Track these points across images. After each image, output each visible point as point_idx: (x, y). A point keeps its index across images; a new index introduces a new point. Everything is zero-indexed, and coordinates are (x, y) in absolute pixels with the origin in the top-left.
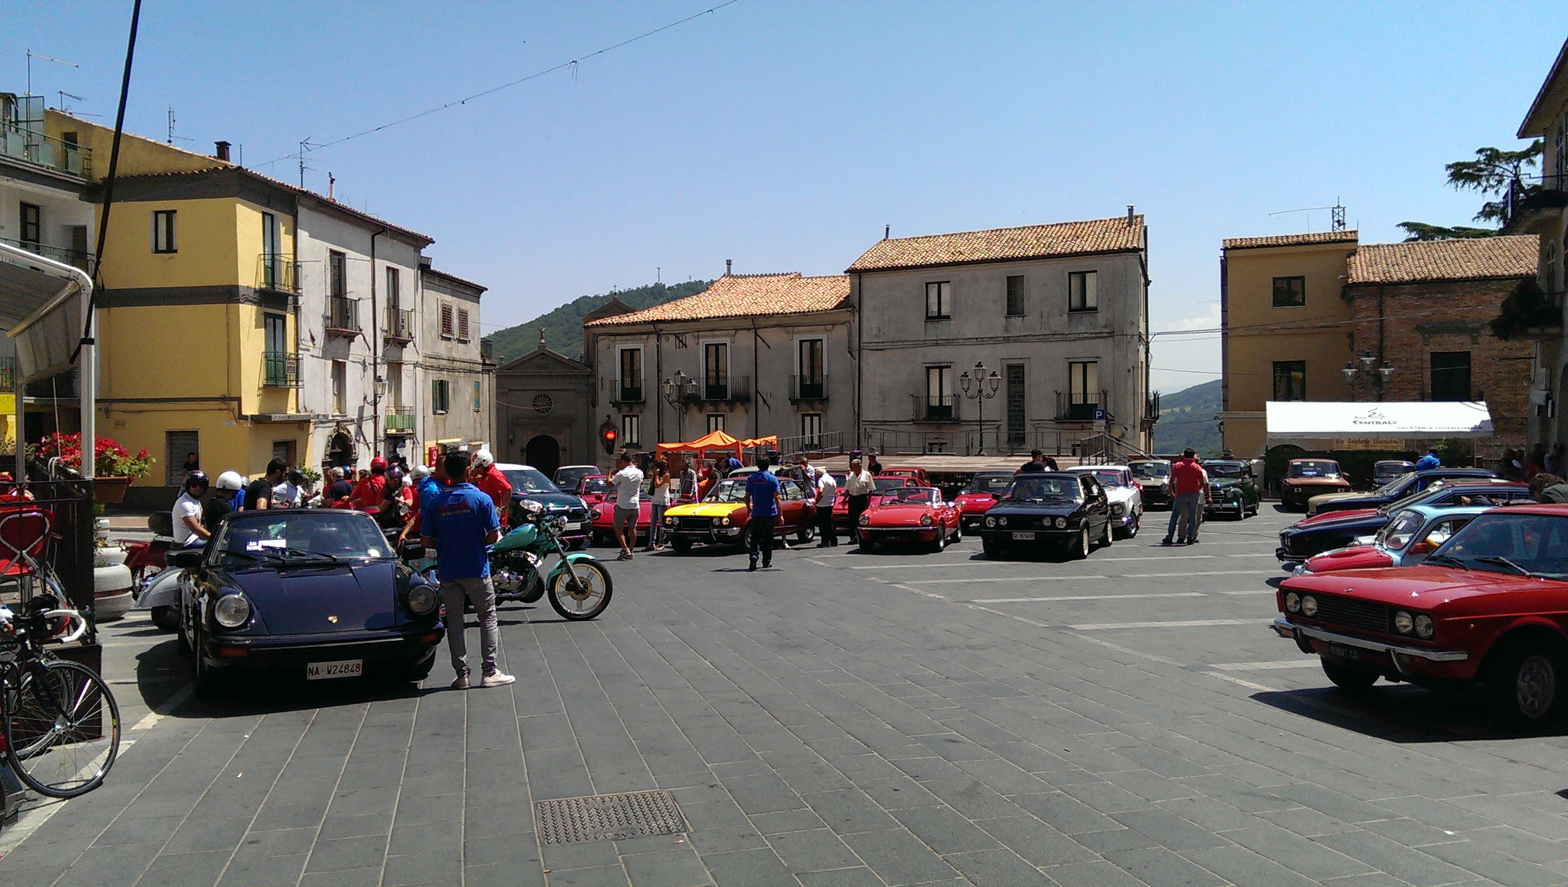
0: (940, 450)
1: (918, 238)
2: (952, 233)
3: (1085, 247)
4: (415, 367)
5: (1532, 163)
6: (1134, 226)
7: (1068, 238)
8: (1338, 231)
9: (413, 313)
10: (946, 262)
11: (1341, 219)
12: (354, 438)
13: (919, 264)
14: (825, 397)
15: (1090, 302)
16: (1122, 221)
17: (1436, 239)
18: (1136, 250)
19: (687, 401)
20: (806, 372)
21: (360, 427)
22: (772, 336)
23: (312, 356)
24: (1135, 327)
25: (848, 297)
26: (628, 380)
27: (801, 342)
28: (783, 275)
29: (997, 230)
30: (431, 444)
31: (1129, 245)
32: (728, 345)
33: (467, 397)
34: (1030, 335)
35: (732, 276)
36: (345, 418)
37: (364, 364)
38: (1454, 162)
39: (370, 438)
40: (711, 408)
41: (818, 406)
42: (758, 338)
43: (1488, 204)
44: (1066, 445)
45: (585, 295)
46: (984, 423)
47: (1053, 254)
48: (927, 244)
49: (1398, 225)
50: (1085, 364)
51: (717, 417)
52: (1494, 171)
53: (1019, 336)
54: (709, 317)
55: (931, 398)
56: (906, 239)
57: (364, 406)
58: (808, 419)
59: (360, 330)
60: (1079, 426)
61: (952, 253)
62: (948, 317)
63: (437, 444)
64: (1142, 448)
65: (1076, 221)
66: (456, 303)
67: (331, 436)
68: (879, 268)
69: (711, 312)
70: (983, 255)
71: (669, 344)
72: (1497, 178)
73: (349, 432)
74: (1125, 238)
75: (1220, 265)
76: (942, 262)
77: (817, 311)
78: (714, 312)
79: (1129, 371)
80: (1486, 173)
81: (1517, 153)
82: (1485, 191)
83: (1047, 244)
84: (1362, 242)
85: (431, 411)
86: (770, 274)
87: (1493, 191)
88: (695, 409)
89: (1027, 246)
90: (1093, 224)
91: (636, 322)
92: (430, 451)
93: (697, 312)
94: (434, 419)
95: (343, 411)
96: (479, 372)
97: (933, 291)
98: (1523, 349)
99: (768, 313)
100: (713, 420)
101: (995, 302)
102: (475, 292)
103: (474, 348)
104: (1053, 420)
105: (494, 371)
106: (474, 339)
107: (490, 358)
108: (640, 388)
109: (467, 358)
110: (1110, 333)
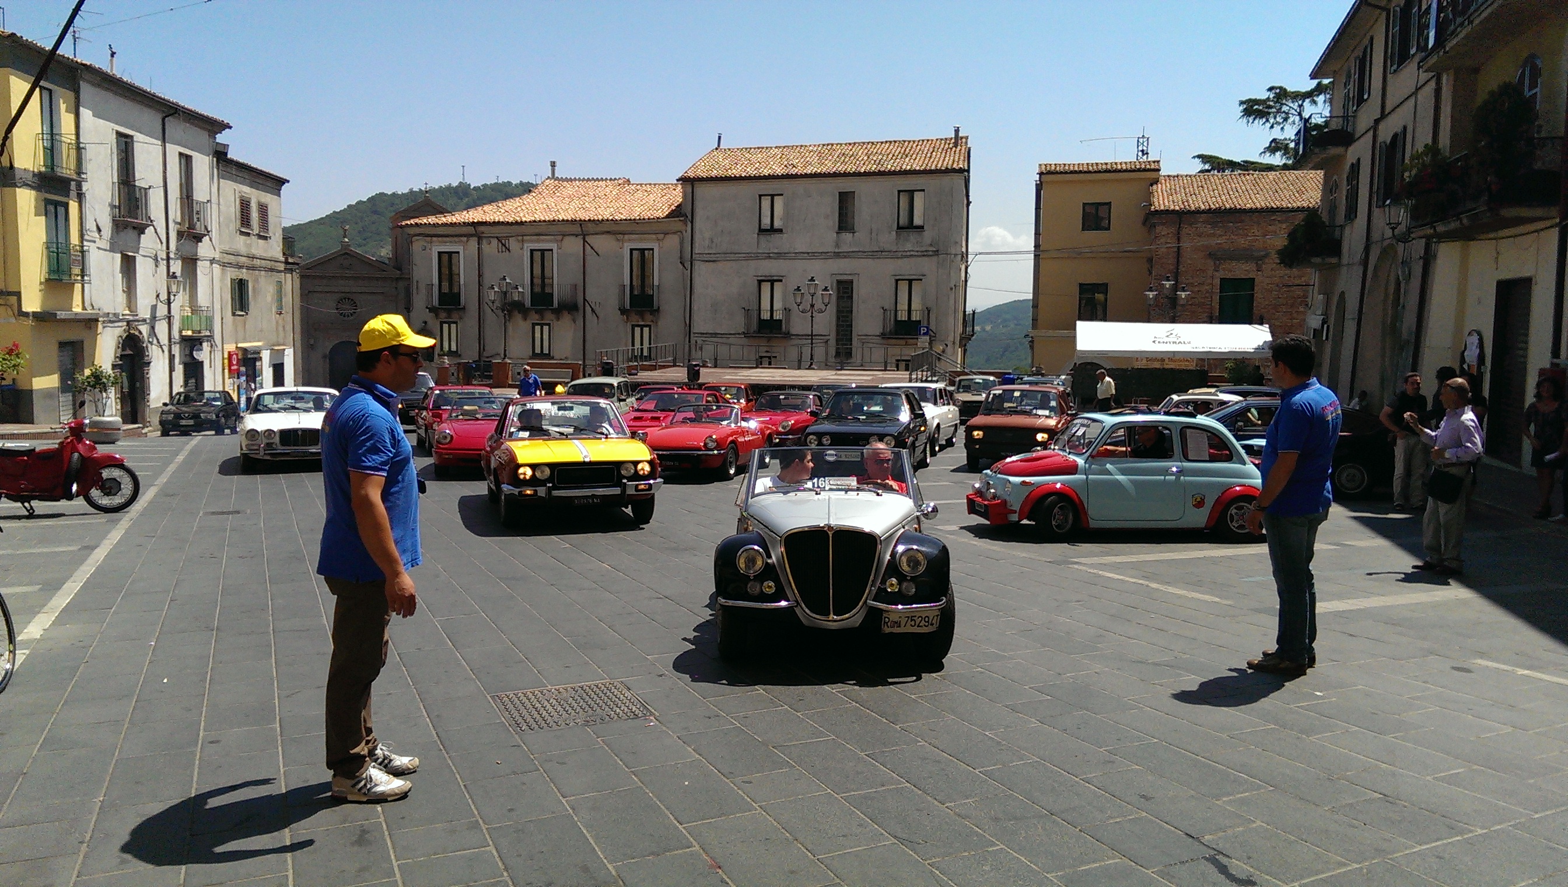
0: (770, 364)
1: (751, 148)
2: (784, 145)
3: (914, 166)
4: (212, 264)
5: (1314, 102)
6: (959, 147)
7: (898, 155)
8: (1141, 160)
9: (209, 204)
10: (780, 174)
11: (1145, 148)
12: (146, 339)
13: (752, 175)
14: (655, 308)
15: (917, 221)
16: (948, 142)
17: (1227, 171)
18: (961, 171)
19: (511, 308)
20: (637, 281)
21: (153, 328)
22: (601, 243)
23: (98, 248)
24: (956, 244)
25: (680, 205)
26: (445, 285)
27: (632, 250)
28: (611, 179)
29: (828, 145)
30: (230, 347)
31: (955, 166)
32: (555, 251)
33: (269, 299)
34: (859, 252)
35: (557, 179)
36: (136, 318)
37: (156, 259)
38: (1247, 98)
39: (164, 339)
40: (537, 316)
41: (648, 317)
42: (586, 244)
43: (1274, 140)
44: (892, 361)
45: (381, 191)
46: (817, 337)
47: (884, 171)
48: (759, 155)
49: (1194, 157)
50: (910, 281)
51: (542, 325)
52: (1281, 108)
53: (849, 252)
54: (535, 221)
55: (762, 312)
56: (738, 149)
57: (156, 305)
58: (637, 330)
59: (151, 221)
60: (903, 342)
61: (786, 166)
62: (780, 231)
63: (237, 347)
64: (959, 363)
65: (905, 139)
66: (255, 196)
67: (121, 336)
68: (712, 177)
69: (536, 216)
70: (816, 169)
71: (491, 248)
72: (1283, 115)
73: (140, 333)
74: (952, 158)
75: (1034, 188)
76: (775, 174)
77: (649, 219)
78: (539, 216)
79: (952, 289)
80: (1274, 110)
81: (1304, 93)
82: (1272, 127)
83: (877, 162)
84: (1163, 173)
85: (230, 313)
86: (597, 179)
87: (1279, 127)
88: (518, 317)
89: (858, 162)
90: (920, 143)
91: (455, 223)
92: (230, 355)
93: (522, 215)
94: (234, 321)
95: (133, 308)
96: (280, 271)
97: (766, 203)
98: (1300, 277)
99: (597, 219)
100: (538, 328)
101: (827, 217)
102: (275, 183)
103: (275, 245)
104: (878, 336)
105: (297, 271)
106: (275, 235)
107: (292, 256)
108: (460, 293)
109: (268, 255)
110: (935, 251)
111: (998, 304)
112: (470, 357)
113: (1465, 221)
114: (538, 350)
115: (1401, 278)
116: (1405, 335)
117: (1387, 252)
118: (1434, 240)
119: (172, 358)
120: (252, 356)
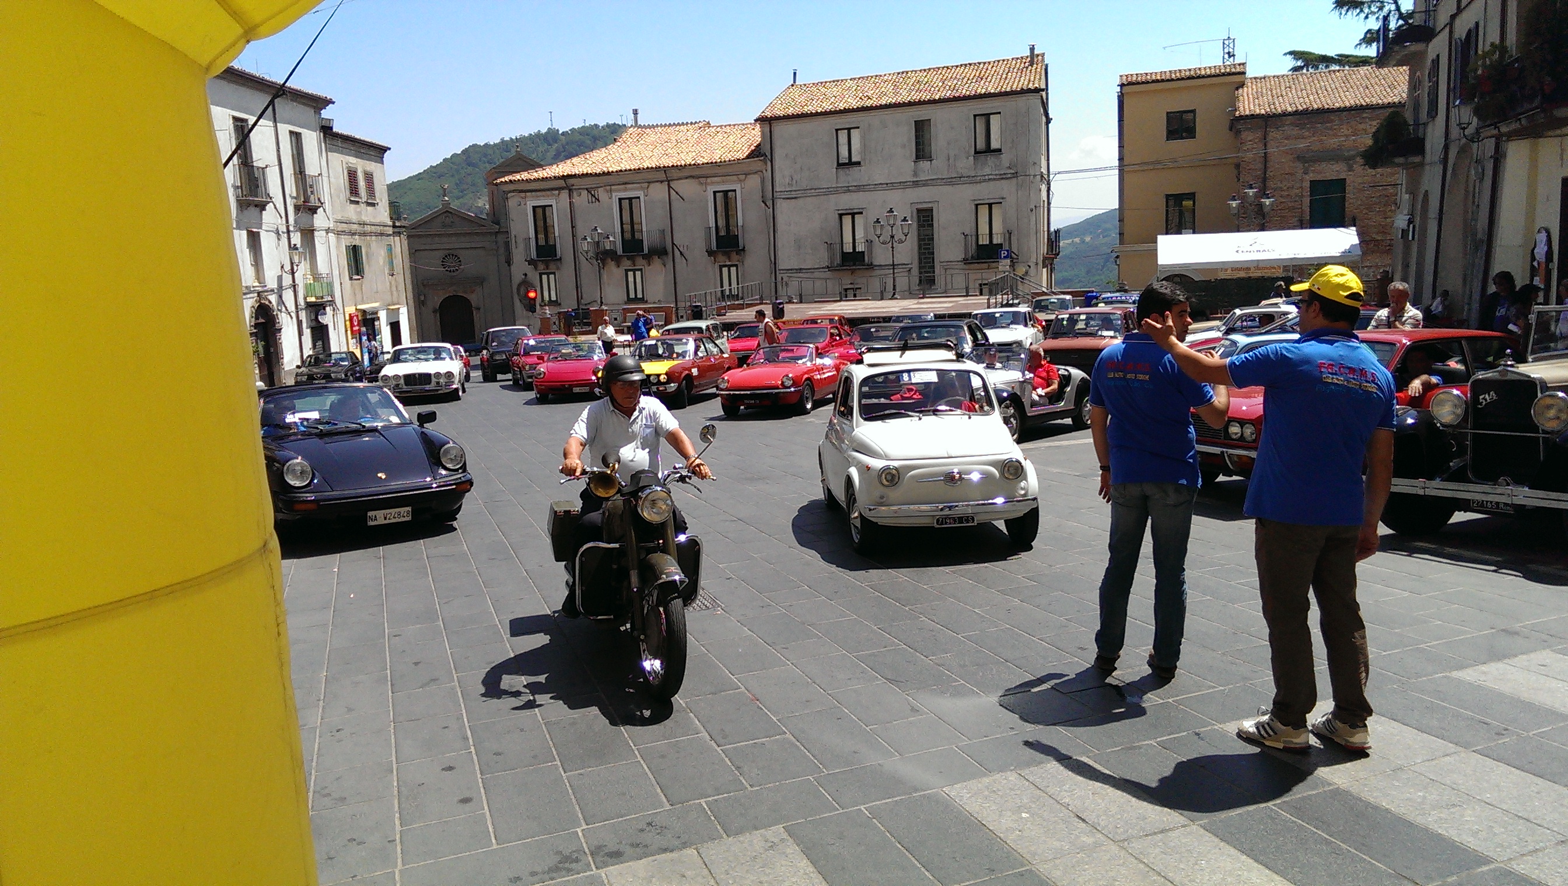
0: (855, 296)
1: (826, 82)
2: (859, 77)
3: (989, 89)
4: (327, 233)
6: (1035, 65)
7: (973, 79)
8: (1227, 64)
9: (320, 177)
10: (855, 107)
11: (1231, 51)
12: (276, 308)
13: (828, 110)
14: (741, 247)
15: (995, 145)
16: (1024, 60)
17: (1320, 66)
18: (1037, 90)
19: (604, 256)
20: (721, 223)
21: (281, 297)
22: (687, 188)
24: (1037, 167)
25: (759, 145)
26: (541, 236)
27: (715, 193)
28: (691, 123)
29: (903, 73)
30: (351, 310)
31: (1031, 86)
32: (642, 199)
33: (381, 262)
34: (938, 179)
35: (640, 127)
36: (265, 288)
37: (277, 233)
39: (291, 307)
40: (629, 263)
41: (734, 256)
42: (671, 190)
43: (1369, 31)
44: (974, 285)
46: (900, 267)
47: (959, 96)
48: (835, 89)
49: (1286, 55)
50: (990, 205)
51: (634, 271)
53: (927, 180)
54: (621, 171)
55: (844, 245)
56: (814, 84)
57: (281, 276)
58: (725, 270)
59: (271, 198)
60: (985, 266)
61: (861, 98)
62: (858, 163)
63: (356, 309)
64: (1044, 284)
65: (980, 61)
66: (361, 165)
67: (253, 307)
68: (788, 115)
69: (622, 165)
70: (891, 99)
71: (581, 199)
73: (270, 302)
74: (1027, 77)
75: (1117, 101)
76: (851, 108)
77: (730, 161)
78: (625, 165)
79: (1032, 210)
82: (1366, 17)
83: (953, 86)
84: (1249, 75)
85: (347, 278)
86: (678, 123)
88: (611, 265)
89: (933, 89)
90: (996, 64)
91: (547, 178)
92: (351, 317)
93: (608, 165)
94: (352, 285)
95: (262, 281)
96: (389, 235)
97: (843, 136)
98: (1387, 177)
99: (679, 164)
100: (631, 274)
101: (904, 146)
102: (378, 152)
103: (382, 210)
104: (961, 261)
105: (405, 233)
106: (381, 198)
107: (399, 219)
108: (555, 245)
109: (377, 220)
110: (1013, 174)
112: (569, 305)
114: (632, 296)
116: (1479, 236)
117: (1463, 151)
118: (1504, 139)
119: (300, 323)
120: (371, 317)
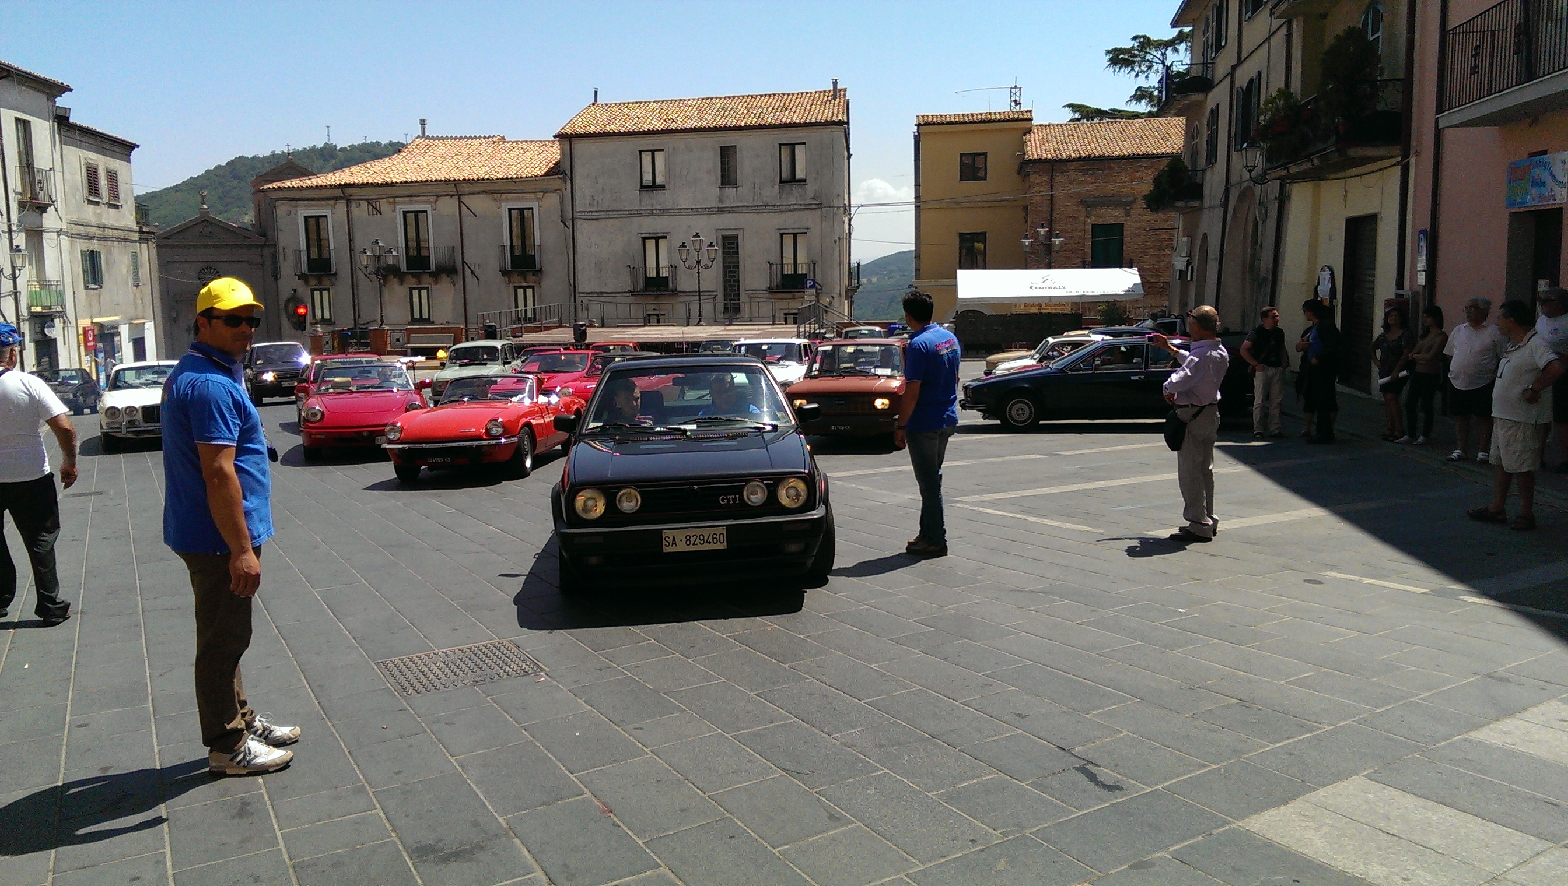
0: (658, 321)
1: (629, 103)
2: (662, 99)
3: (794, 119)
4: (59, 235)
5: (1176, 51)
6: (838, 100)
7: (777, 109)
8: (1015, 110)
9: (52, 172)
10: (660, 129)
11: (1018, 98)
13: (631, 131)
14: (538, 268)
15: (800, 174)
16: (827, 94)
17: (1095, 120)
18: (840, 123)
19: (386, 273)
20: (517, 242)
22: (478, 203)
24: (839, 199)
25: (558, 163)
26: (314, 248)
27: (510, 210)
28: (485, 137)
29: (707, 99)
30: (85, 323)
31: (834, 118)
32: (429, 212)
33: (124, 271)
34: (743, 206)
35: (428, 138)
38: (1113, 47)
40: (414, 281)
41: (531, 278)
42: (462, 205)
43: (1139, 88)
44: (780, 314)
46: (705, 294)
47: (765, 125)
48: (638, 110)
49: (1064, 107)
50: (795, 235)
51: (420, 290)
52: (1145, 57)
53: (733, 207)
54: (406, 182)
55: (647, 269)
56: (616, 104)
58: (520, 291)
60: (790, 295)
61: (665, 121)
62: (662, 187)
63: (92, 322)
64: (846, 315)
65: (784, 92)
66: (103, 162)
68: (589, 133)
69: (407, 176)
70: (696, 123)
71: (361, 211)
74: (831, 110)
75: (913, 140)
76: (655, 129)
77: (526, 177)
78: (411, 177)
79: (835, 242)
80: (1138, 59)
81: (1166, 41)
82: (1137, 75)
83: (758, 115)
84: (1035, 122)
85: (82, 287)
86: (471, 136)
87: (1144, 76)
88: (394, 282)
89: (738, 116)
90: (799, 96)
91: (321, 186)
92: (85, 331)
93: (392, 176)
94: (87, 295)
96: (135, 241)
97: (647, 158)
98: (1166, 221)
99: (472, 178)
100: (415, 293)
101: (709, 172)
102: (124, 149)
103: (128, 214)
104: (766, 290)
105: (153, 240)
106: (127, 203)
107: (147, 225)
108: (330, 258)
109: (122, 224)
110: (818, 204)
111: (883, 256)
112: (345, 323)
113: (1316, 162)
114: (417, 315)
115: (1258, 219)
116: (1263, 274)
117: (1246, 194)
118: (1288, 181)
120: (109, 331)
